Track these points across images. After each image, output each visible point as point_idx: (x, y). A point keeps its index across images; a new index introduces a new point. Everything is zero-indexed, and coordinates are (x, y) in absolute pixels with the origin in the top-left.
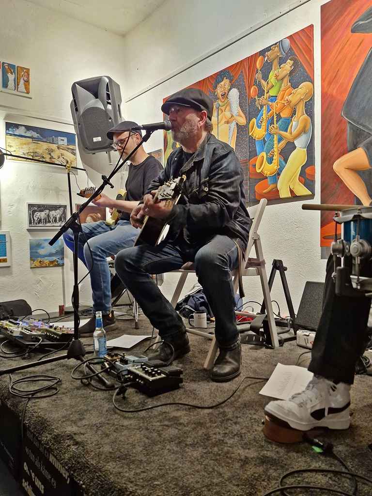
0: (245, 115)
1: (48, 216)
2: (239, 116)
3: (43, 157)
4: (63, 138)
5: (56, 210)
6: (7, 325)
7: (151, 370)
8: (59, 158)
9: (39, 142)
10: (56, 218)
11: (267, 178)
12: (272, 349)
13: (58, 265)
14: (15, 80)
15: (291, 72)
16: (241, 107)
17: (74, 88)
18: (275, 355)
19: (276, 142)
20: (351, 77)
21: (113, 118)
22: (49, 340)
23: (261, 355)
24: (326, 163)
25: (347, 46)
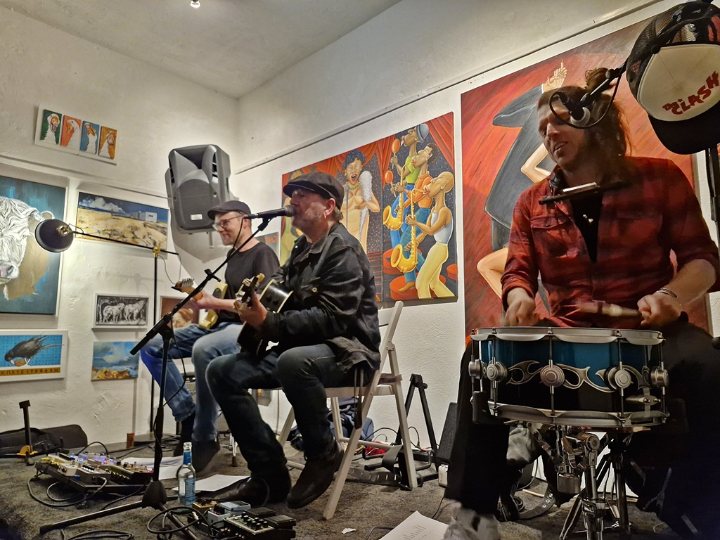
0: (378, 201)
1: (123, 311)
2: (372, 201)
3: (124, 237)
4: (152, 214)
5: (134, 303)
6: (56, 460)
7: (255, 520)
8: (144, 237)
9: (120, 218)
10: (133, 314)
11: (403, 274)
12: (409, 490)
13: (130, 377)
14: (96, 143)
15: (430, 160)
16: (374, 192)
17: (172, 155)
18: (412, 498)
19: (413, 234)
20: (494, 172)
21: (218, 193)
22: (116, 482)
23: (394, 499)
24: (470, 262)
25: (488, 138)
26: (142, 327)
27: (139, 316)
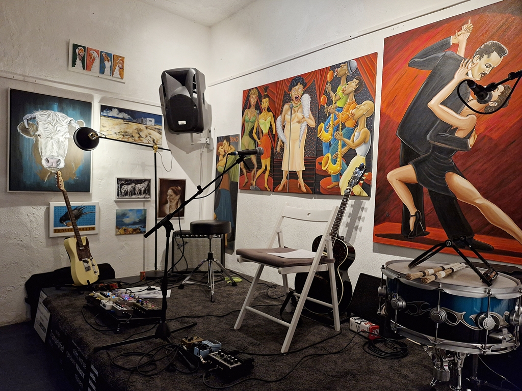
0: (315, 119)
1: (134, 189)
2: (310, 118)
3: (132, 136)
4: (151, 119)
5: (142, 183)
6: (99, 296)
7: (229, 357)
8: (146, 136)
9: (130, 123)
10: (141, 191)
11: (331, 176)
13: (140, 233)
14: (111, 67)
15: (356, 90)
17: (163, 76)
19: (340, 147)
20: (406, 104)
21: (197, 105)
24: (382, 173)
25: (404, 77)
26: (147, 199)
27: (145, 192)
